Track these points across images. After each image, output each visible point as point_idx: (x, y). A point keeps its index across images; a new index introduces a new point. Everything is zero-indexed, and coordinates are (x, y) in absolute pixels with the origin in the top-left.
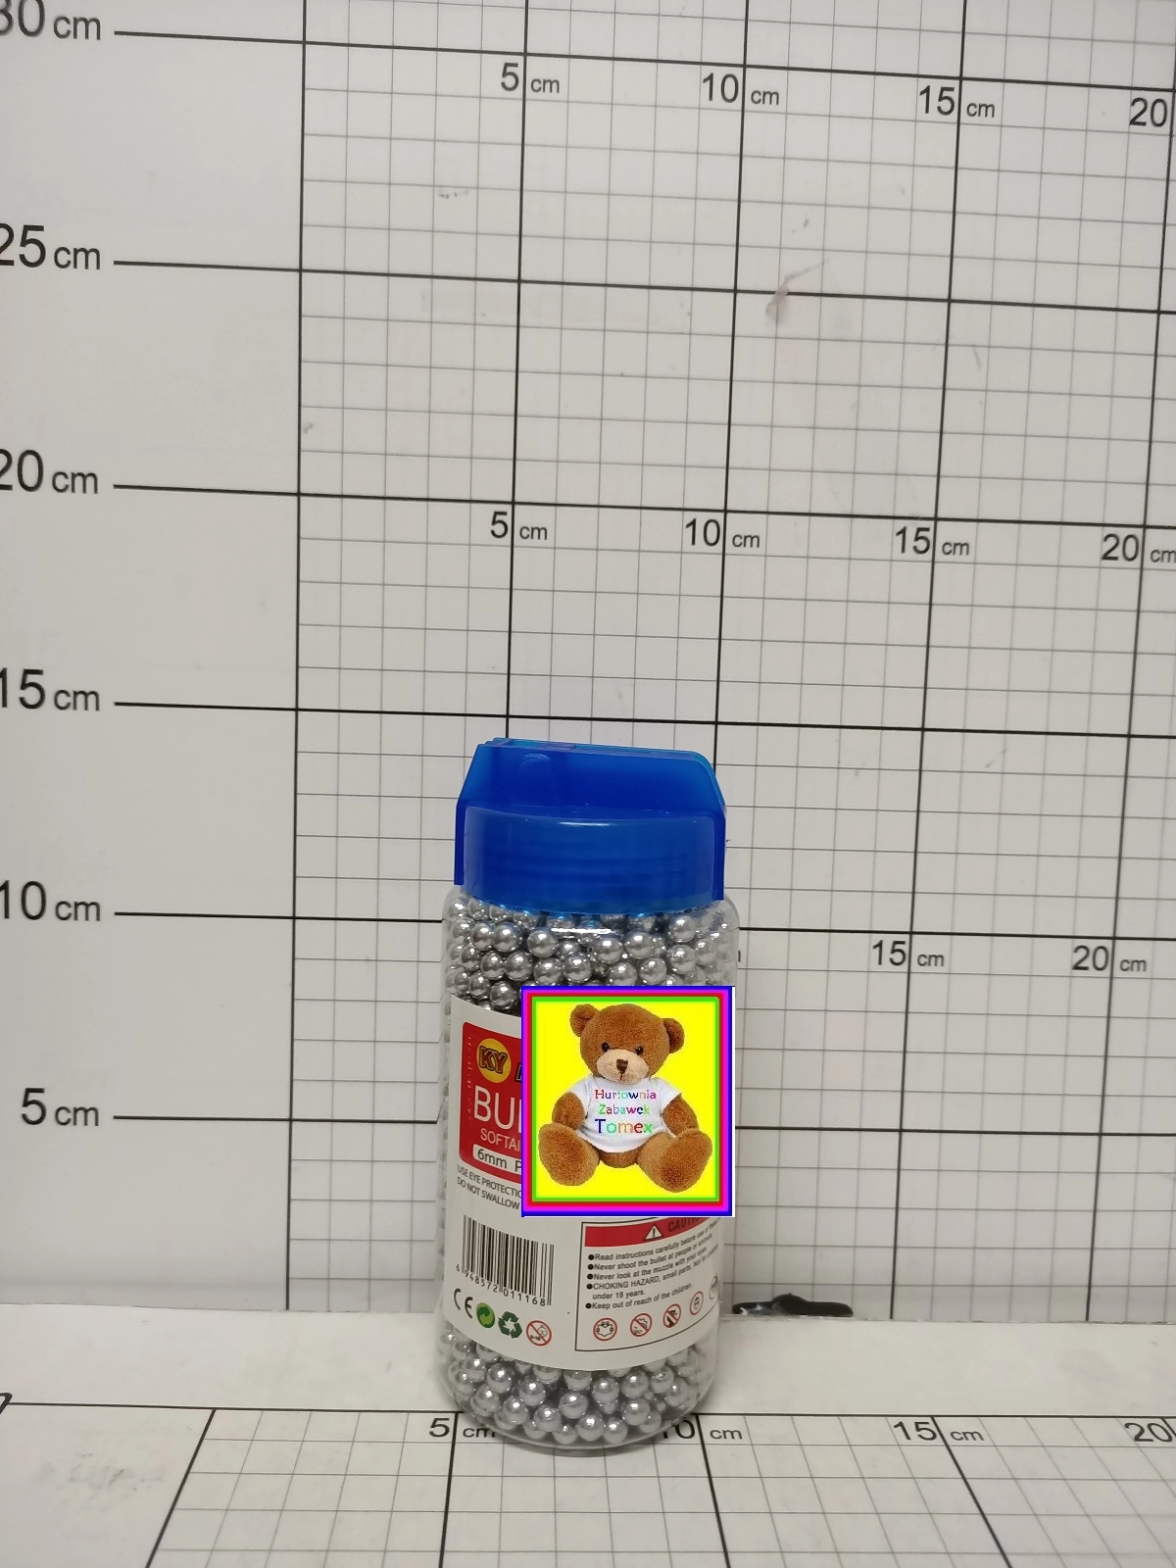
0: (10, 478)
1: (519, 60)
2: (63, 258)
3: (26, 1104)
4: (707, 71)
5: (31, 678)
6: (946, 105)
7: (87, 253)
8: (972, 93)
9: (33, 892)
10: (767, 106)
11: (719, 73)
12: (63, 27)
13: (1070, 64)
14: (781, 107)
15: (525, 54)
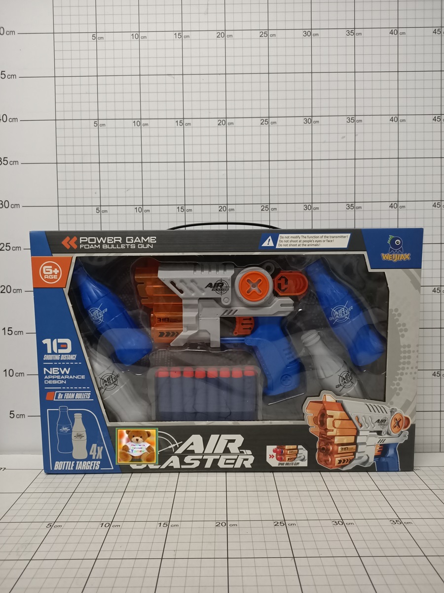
0: (5, 291)
1: (99, 207)
2: (14, 249)
3: (11, 414)
4: (135, 207)
5: (10, 329)
6: (182, 210)
7: (18, 247)
8: (187, 207)
9: (11, 371)
10: (147, 213)
11: (138, 207)
12: (13, 206)
13: (206, 201)
14: (150, 213)
15: (101, 206)
